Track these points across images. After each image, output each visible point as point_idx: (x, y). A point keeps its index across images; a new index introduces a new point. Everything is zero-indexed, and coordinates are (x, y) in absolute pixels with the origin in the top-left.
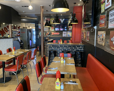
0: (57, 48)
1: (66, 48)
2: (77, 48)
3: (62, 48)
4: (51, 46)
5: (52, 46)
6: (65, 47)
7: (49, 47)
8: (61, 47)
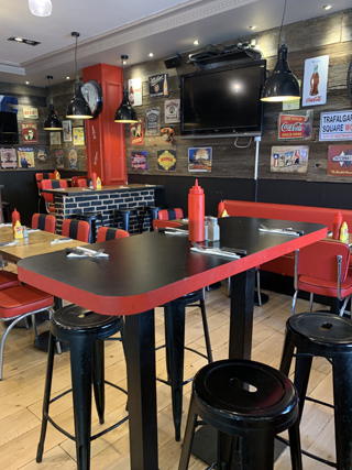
0: (93, 203)
1: (116, 201)
2: (141, 199)
3: (105, 202)
4: (71, 200)
5: (77, 200)
6: (113, 199)
7: (67, 206)
8: (102, 200)
